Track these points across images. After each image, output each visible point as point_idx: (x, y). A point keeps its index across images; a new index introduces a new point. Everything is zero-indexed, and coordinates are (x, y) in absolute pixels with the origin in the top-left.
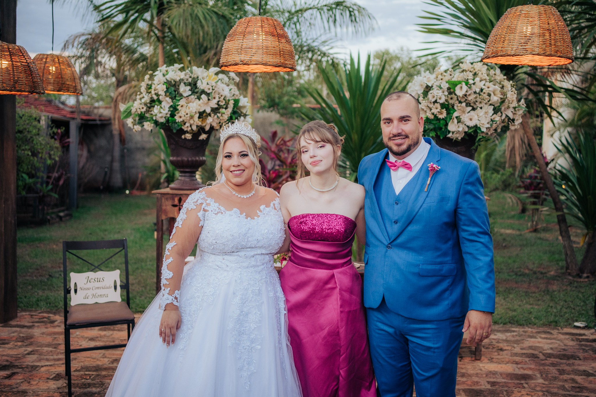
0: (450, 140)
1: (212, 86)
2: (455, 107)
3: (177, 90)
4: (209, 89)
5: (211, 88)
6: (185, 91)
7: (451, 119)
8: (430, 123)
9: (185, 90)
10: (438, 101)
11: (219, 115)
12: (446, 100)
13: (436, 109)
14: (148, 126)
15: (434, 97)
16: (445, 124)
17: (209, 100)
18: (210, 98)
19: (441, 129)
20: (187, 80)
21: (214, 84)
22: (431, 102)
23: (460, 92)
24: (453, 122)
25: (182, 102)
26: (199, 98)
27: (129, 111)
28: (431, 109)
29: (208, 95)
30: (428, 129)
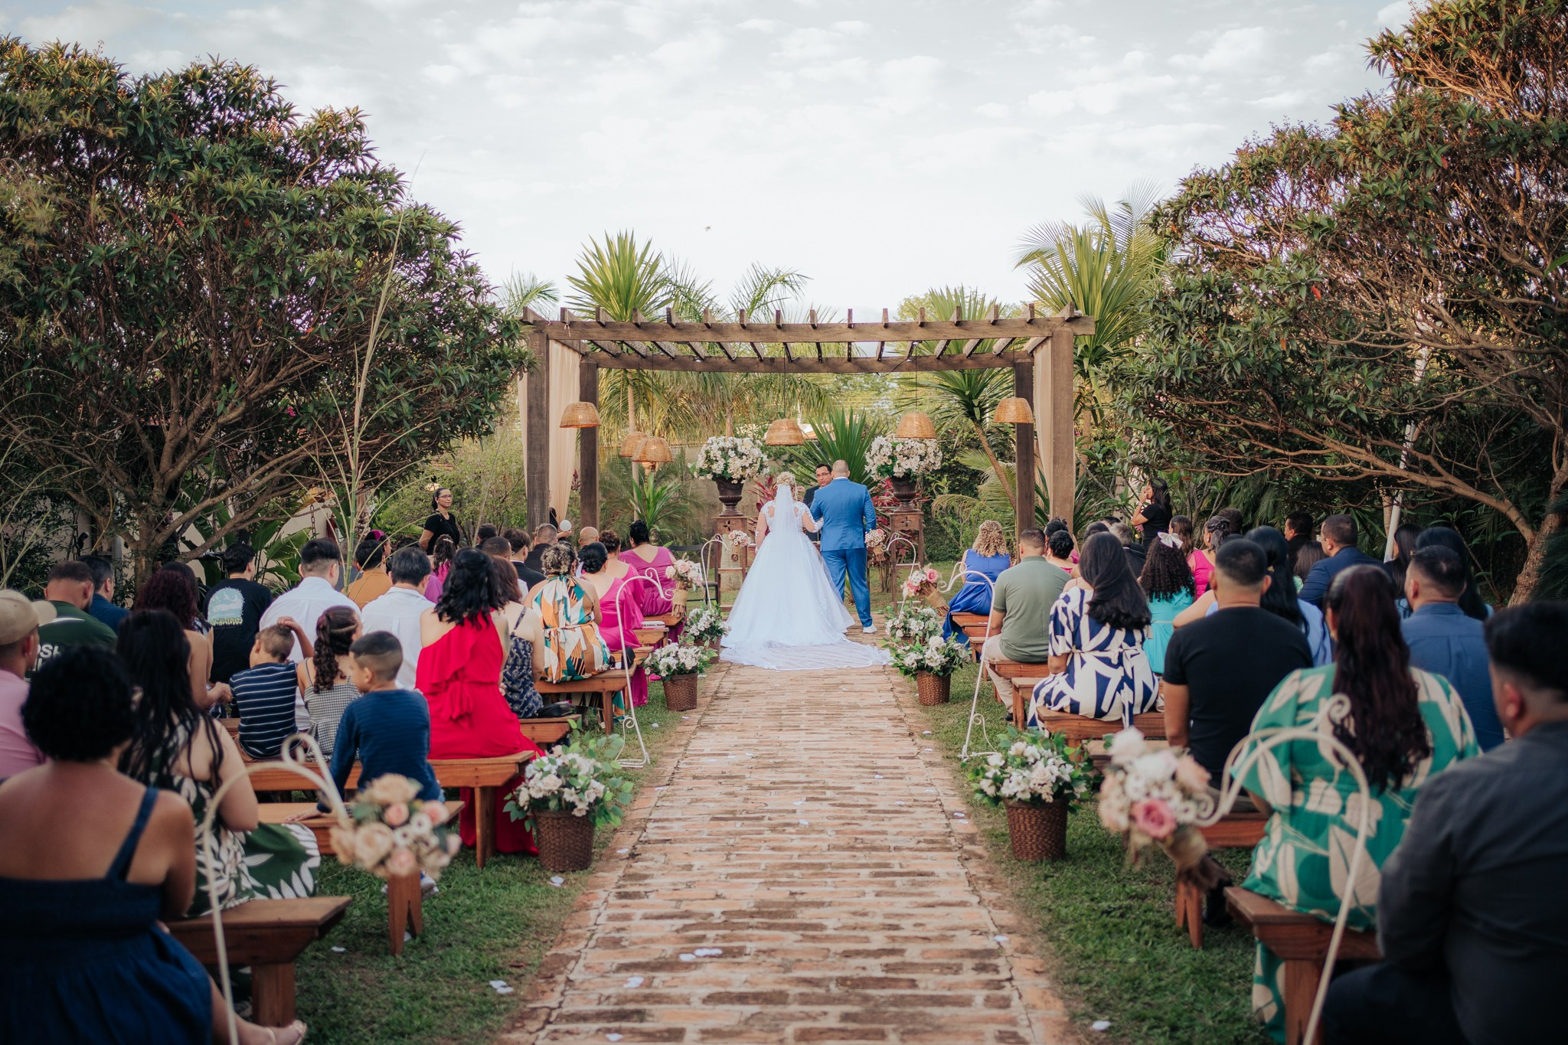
2: (897, 458)
3: (726, 453)
9: (731, 453)
10: (888, 454)
11: (753, 468)
12: (892, 454)
13: (886, 459)
14: (709, 476)
15: (884, 452)
16: (891, 468)
19: (889, 471)
20: (731, 446)
22: (884, 455)
23: (899, 448)
24: (896, 466)
25: (731, 460)
26: (741, 458)
28: (883, 459)
29: (746, 456)
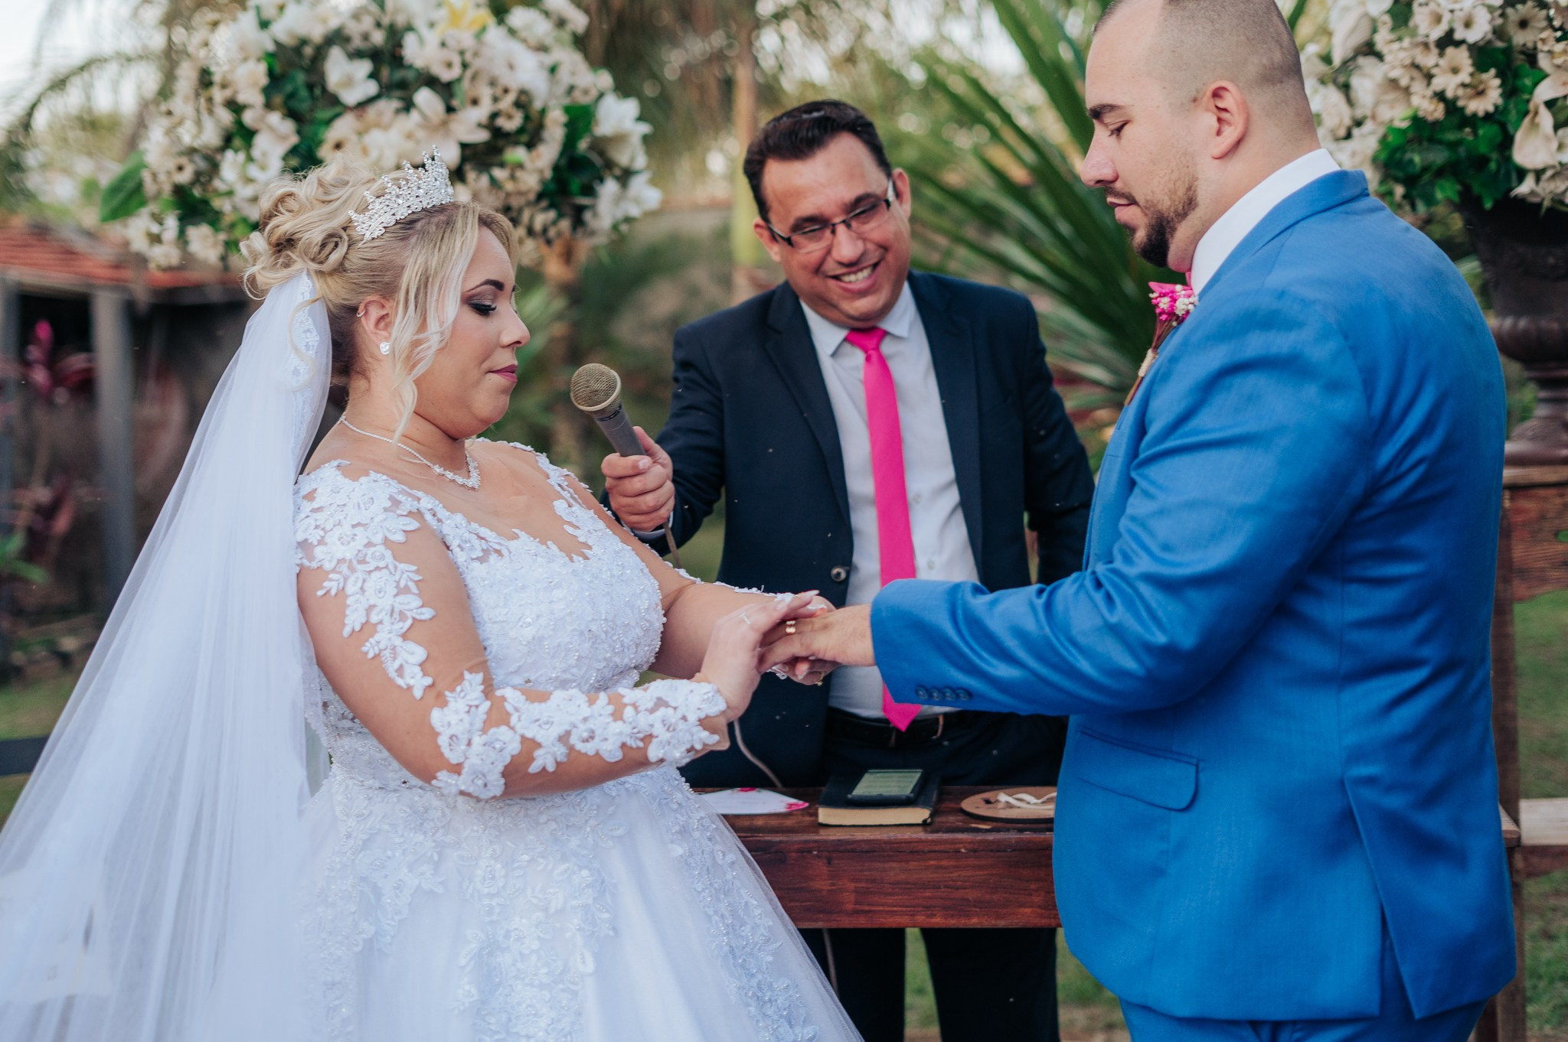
0: (1527, 208)
1: (462, 53)
2: (1544, 62)
3: (316, 83)
4: (449, 65)
5: (457, 61)
6: (349, 82)
7: (1526, 113)
8: (1432, 140)
9: (348, 79)
10: (1458, 36)
11: (499, 173)
12: (1499, 32)
13: (1453, 75)
14: (205, 242)
15: (1438, 19)
16: (1499, 139)
17: (450, 110)
18: (455, 103)
19: (1484, 161)
20: (366, 37)
21: (467, 40)
22: (1426, 45)
24: (1534, 125)
25: (342, 127)
26: (408, 106)
27: (131, 185)
28: (1429, 77)
29: (445, 90)
30: (1425, 169)
